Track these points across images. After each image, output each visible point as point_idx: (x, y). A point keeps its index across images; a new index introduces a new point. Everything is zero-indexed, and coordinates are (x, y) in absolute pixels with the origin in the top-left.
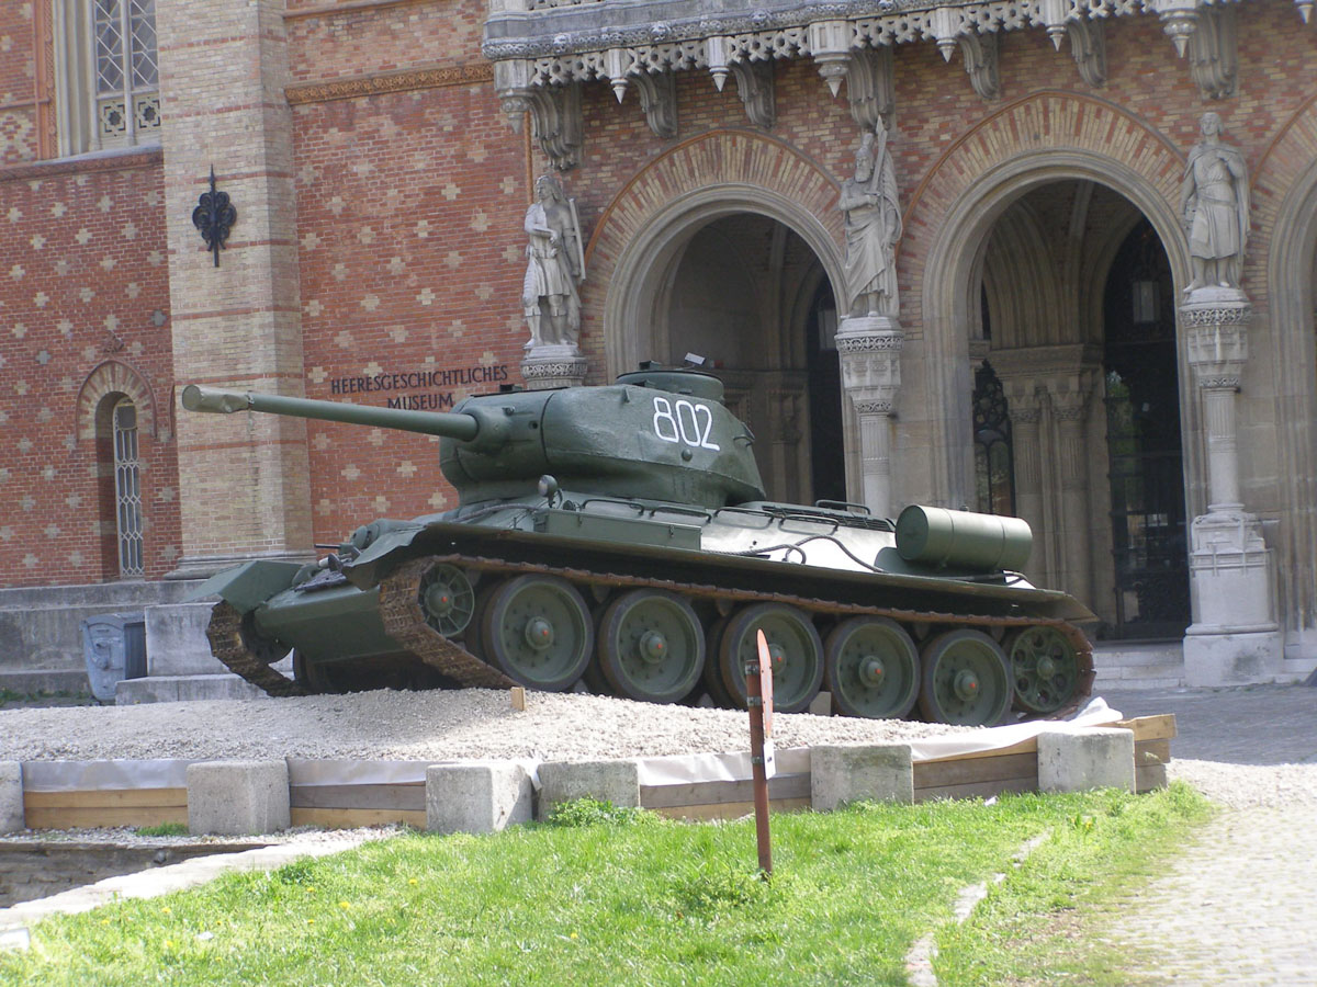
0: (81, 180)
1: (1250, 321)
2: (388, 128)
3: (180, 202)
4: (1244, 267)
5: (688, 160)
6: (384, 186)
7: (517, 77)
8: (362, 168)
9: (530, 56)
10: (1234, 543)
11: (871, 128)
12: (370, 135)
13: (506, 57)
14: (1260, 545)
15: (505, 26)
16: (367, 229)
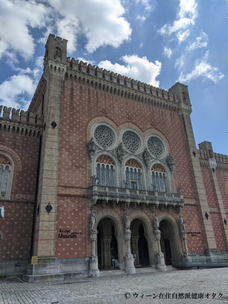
3: (44, 206)
5: (105, 210)
6: (68, 208)
9: (98, 195)
12: (67, 202)
13: (95, 195)
15: (96, 192)
16: (65, 213)
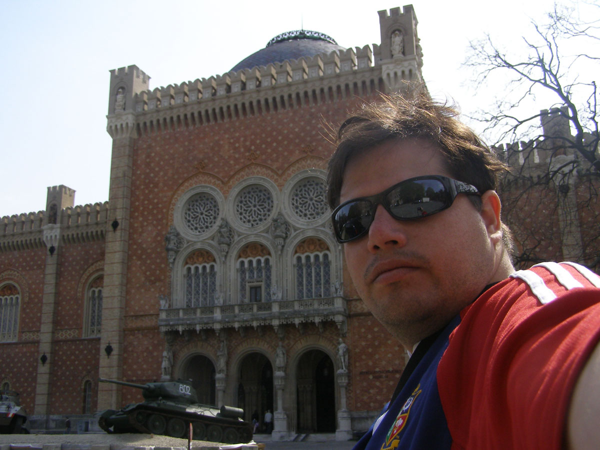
0: (86, 342)
1: (285, 378)
2: (141, 336)
3: (103, 347)
4: (285, 369)
5: (192, 345)
6: (139, 346)
7: (163, 329)
8: (136, 343)
9: (166, 325)
10: (281, 416)
11: (223, 342)
12: (137, 337)
13: (162, 325)
14: (286, 417)
15: (162, 320)
16: (135, 354)
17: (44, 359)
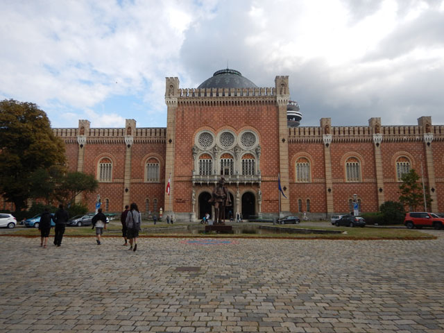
0: (146, 184)
1: (239, 201)
5: (203, 188)
6: (181, 188)
8: (179, 186)
16: (179, 190)
17: (127, 190)
